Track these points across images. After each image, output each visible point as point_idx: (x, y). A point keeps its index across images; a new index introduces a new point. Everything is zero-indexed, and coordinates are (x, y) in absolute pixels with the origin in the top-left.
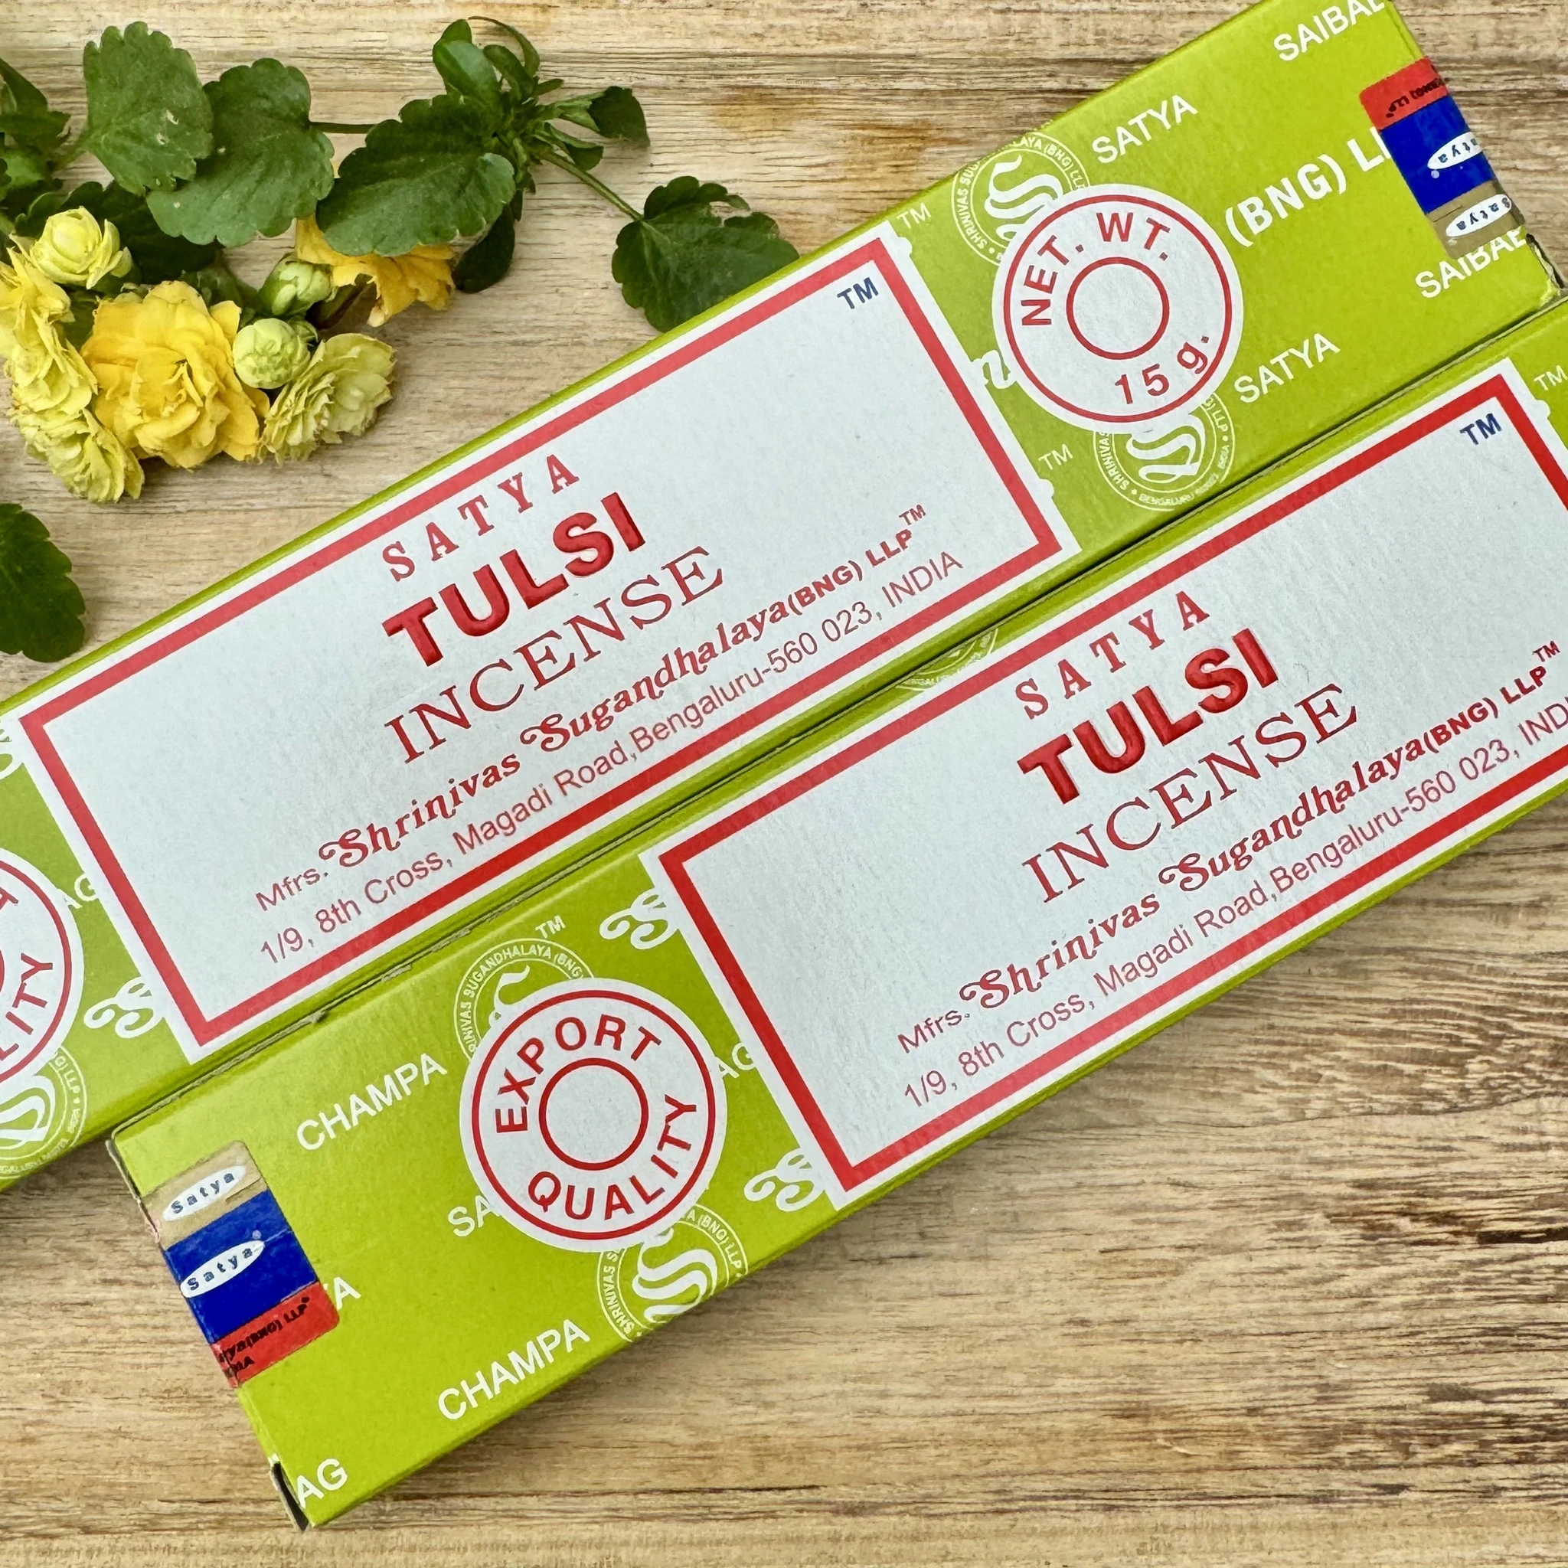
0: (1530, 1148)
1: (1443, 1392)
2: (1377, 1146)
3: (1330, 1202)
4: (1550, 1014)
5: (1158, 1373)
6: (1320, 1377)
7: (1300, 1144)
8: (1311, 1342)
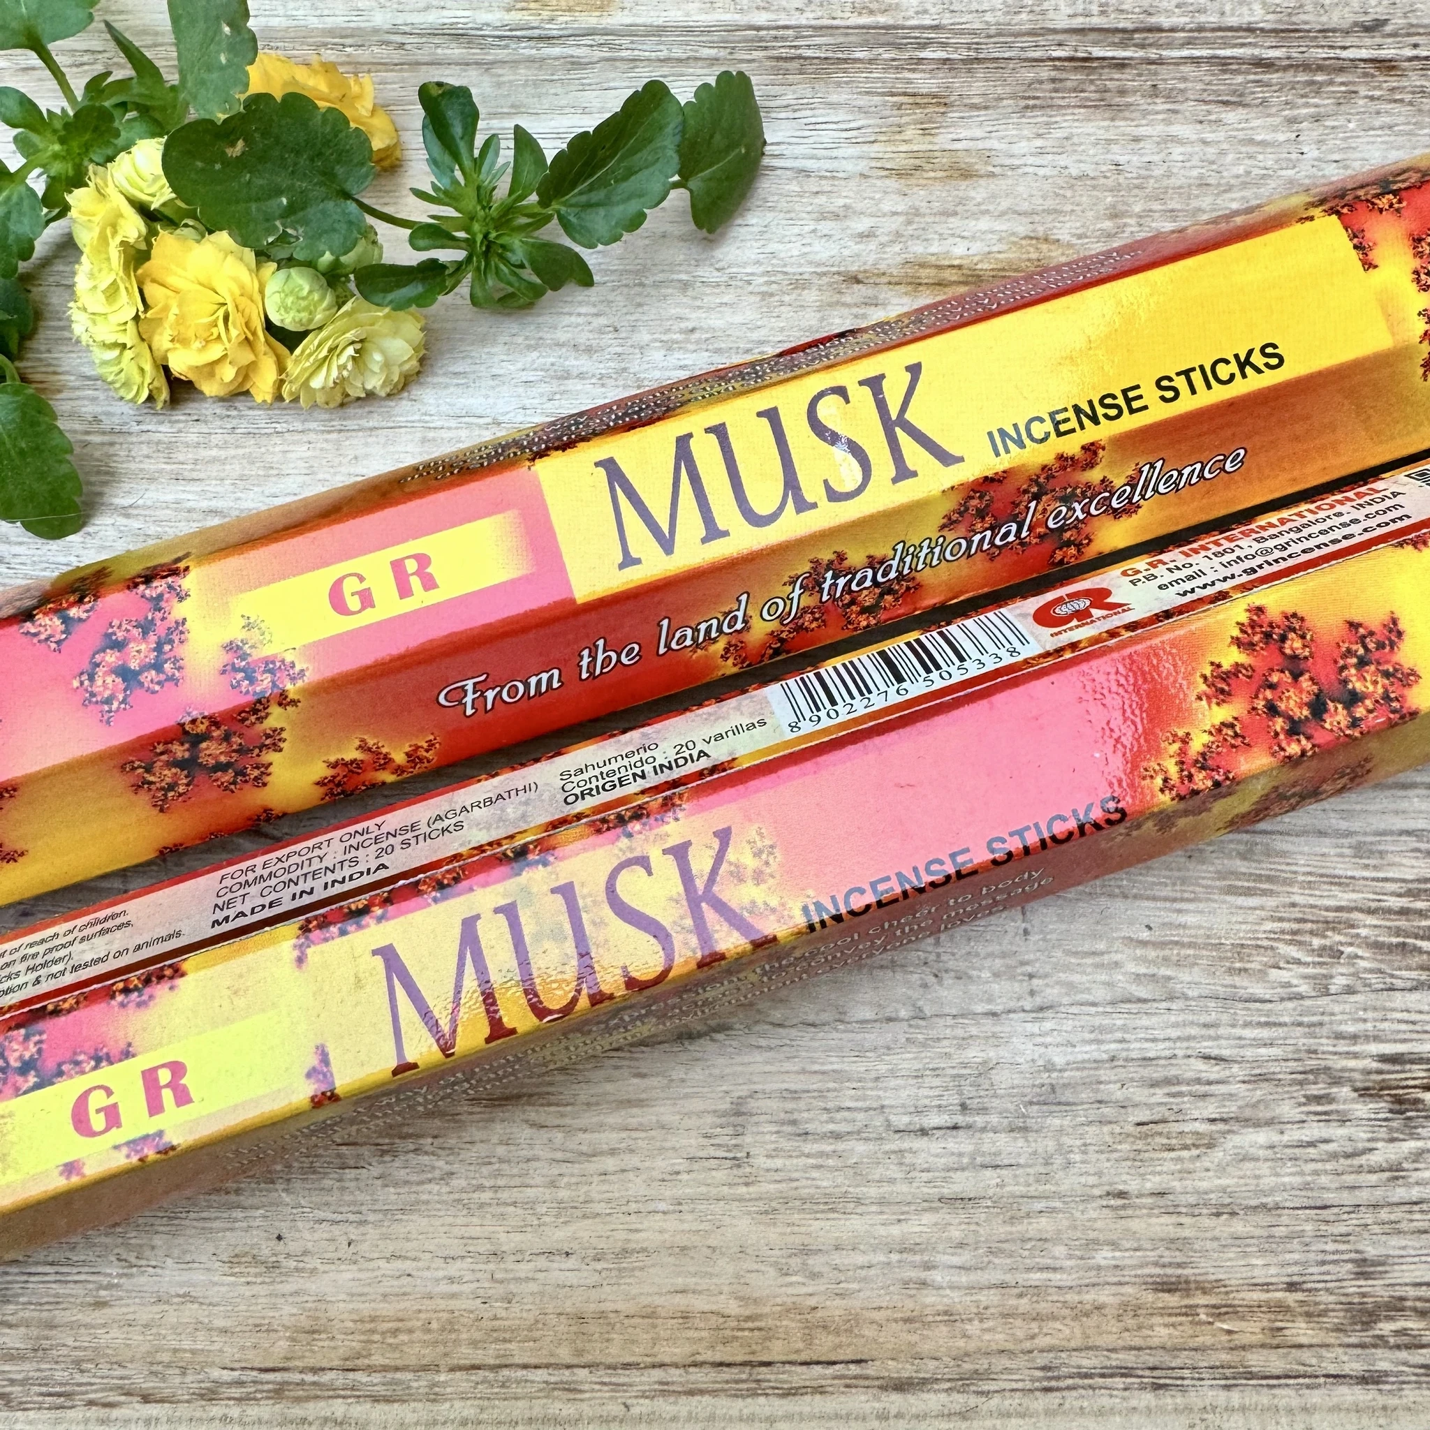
2: (1400, 1021)
3: (1357, 1076)
5: (1196, 1247)
6: (1357, 1252)
7: (1326, 1018)
8: (1345, 1216)
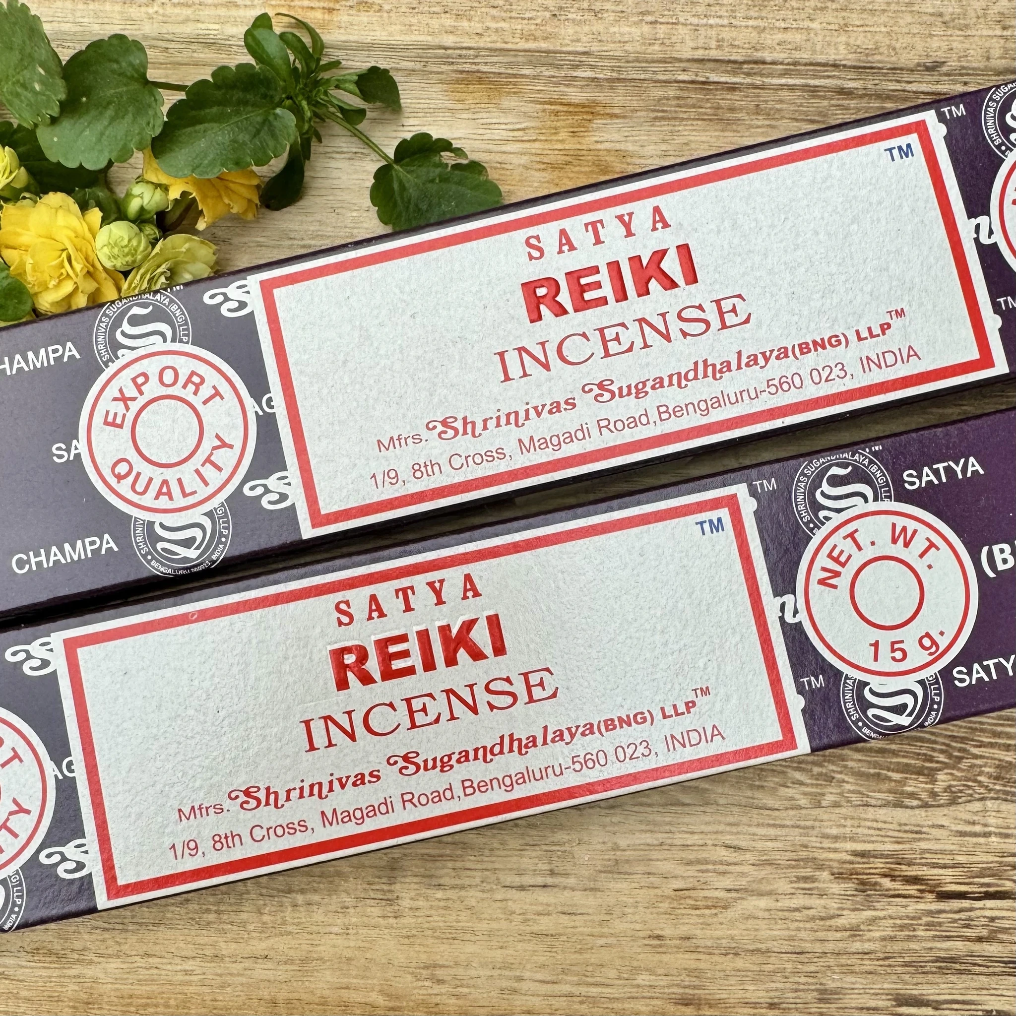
0: (975, 835)
1: (906, 999)
2: (869, 828)
3: (835, 865)
4: (996, 743)
5: (709, 975)
6: (821, 984)
7: (816, 824)
8: (815, 960)
